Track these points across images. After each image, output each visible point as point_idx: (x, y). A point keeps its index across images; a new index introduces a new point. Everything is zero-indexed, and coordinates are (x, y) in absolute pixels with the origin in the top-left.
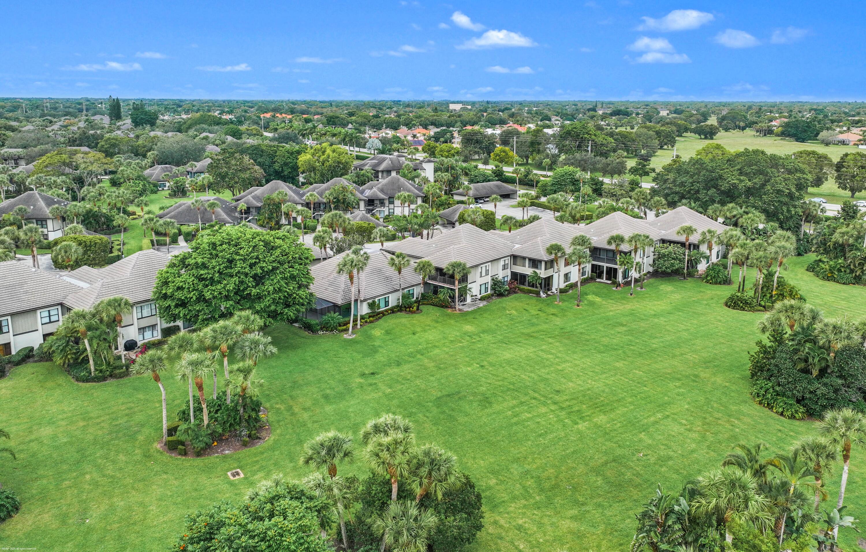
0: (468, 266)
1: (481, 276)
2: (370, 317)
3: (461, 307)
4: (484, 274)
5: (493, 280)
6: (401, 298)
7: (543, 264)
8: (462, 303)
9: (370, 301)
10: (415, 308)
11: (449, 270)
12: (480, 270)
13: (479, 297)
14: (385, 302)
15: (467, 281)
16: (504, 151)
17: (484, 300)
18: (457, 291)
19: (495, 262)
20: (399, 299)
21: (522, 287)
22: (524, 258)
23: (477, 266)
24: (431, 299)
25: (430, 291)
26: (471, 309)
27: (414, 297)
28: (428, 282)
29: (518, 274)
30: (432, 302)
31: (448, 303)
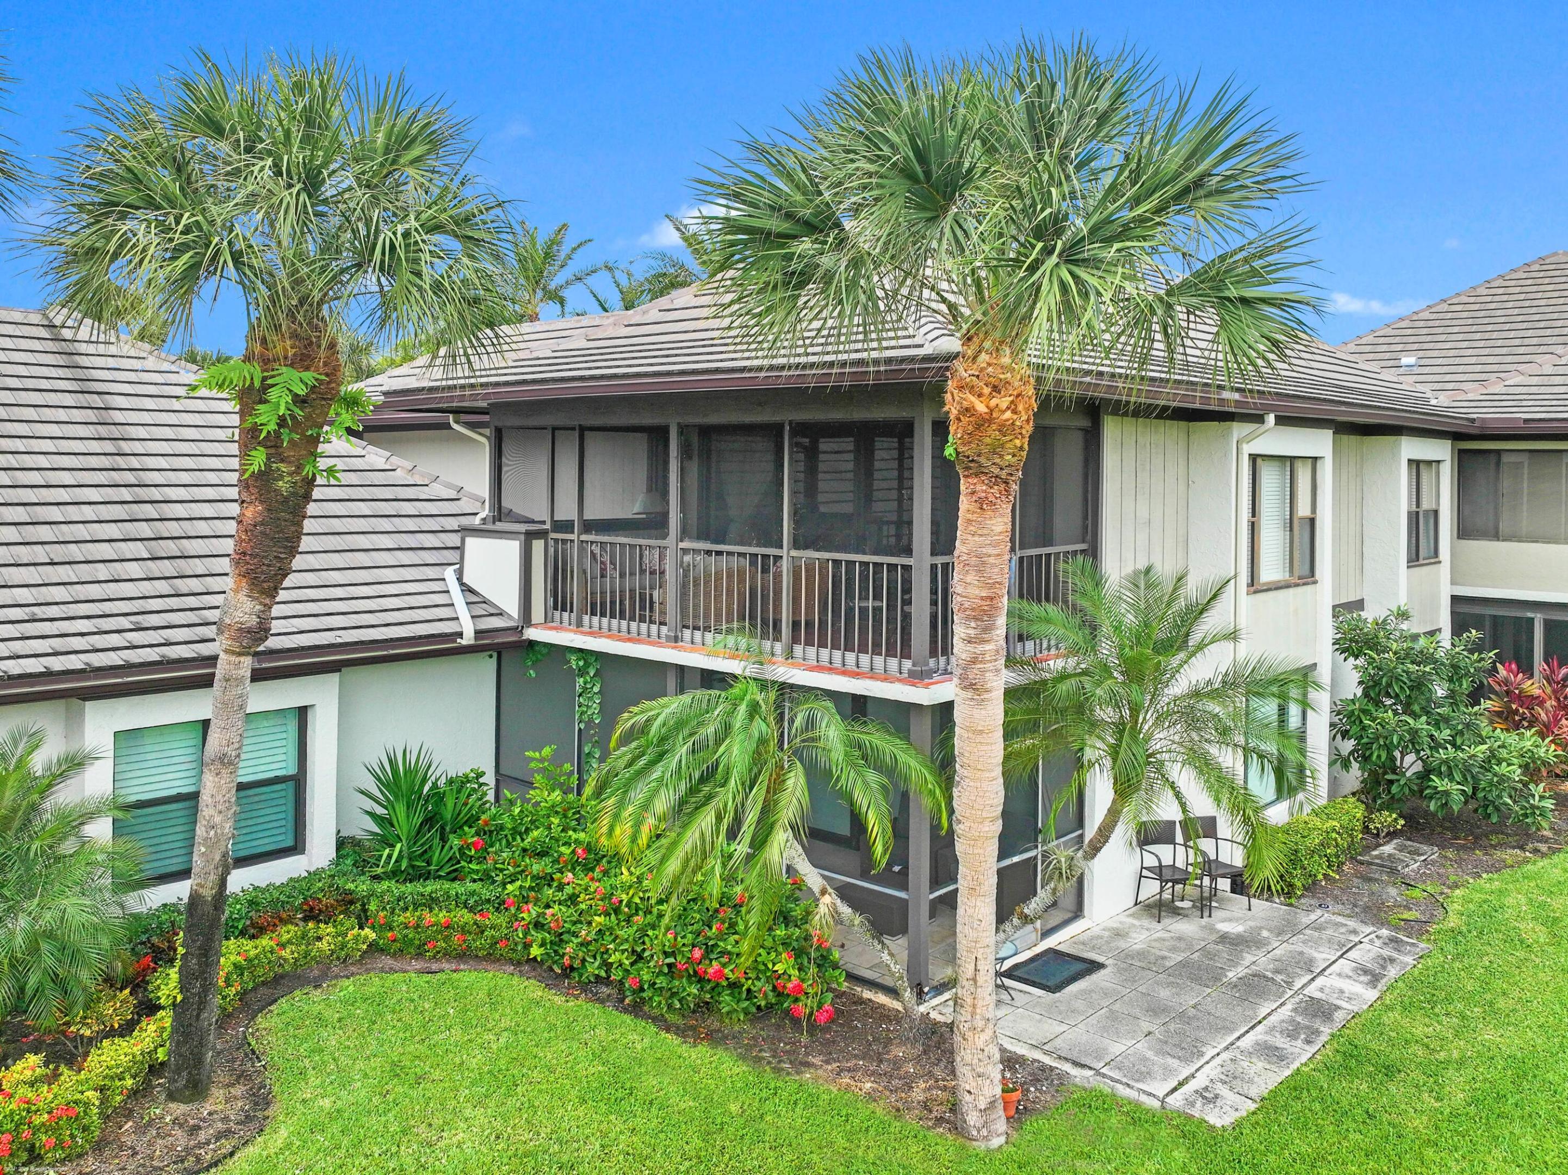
3: (1033, 1028)
24: (537, 867)
25: (557, 759)
26: (1231, 1078)
27: (297, 847)
28: (532, 634)
29: (1539, 619)
30: (531, 912)
31: (799, 953)
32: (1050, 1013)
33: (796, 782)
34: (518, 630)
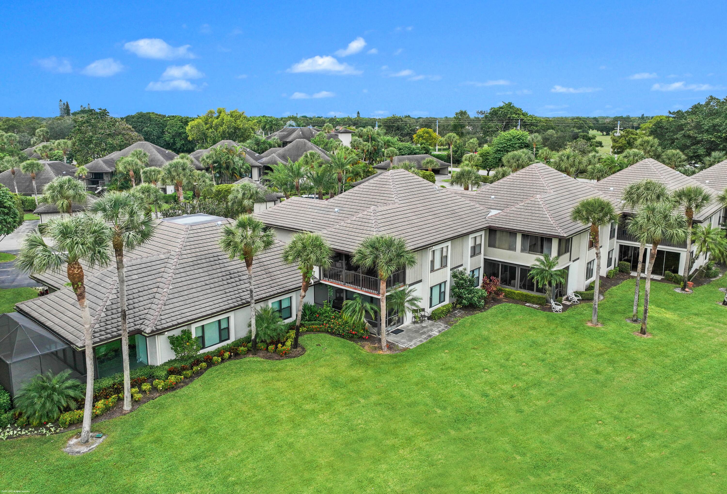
0: (409, 247)
1: (432, 270)
2: (171, 372)
3: (392, 338)
4: (437, 265)
5: (454, 276)
6: (253, 322)
7: (555, 244)
8: (394, 328)
9: (177, 333)
10: (289, 343)
11: (364, 257)
12: (430, 258)
13: (429, 311)
14: (220, 330)
15: (404, 281)
16: (427, 133)
17: (440, 318)
18: (383, 305)
19: (458, 241)
20: (250, 325)
21: (508, 289)
22: (512, 233)
23: (424, 248)
24: (328, 319)
25: (327, 302)
26: (415, 344)
27: (290, 316)
28: (321, 282)
29: (500, 264)
30: (328, 325)
31: (364, 330)
32: (395, 337)
33: (364, 312)
34: (319, 281)
